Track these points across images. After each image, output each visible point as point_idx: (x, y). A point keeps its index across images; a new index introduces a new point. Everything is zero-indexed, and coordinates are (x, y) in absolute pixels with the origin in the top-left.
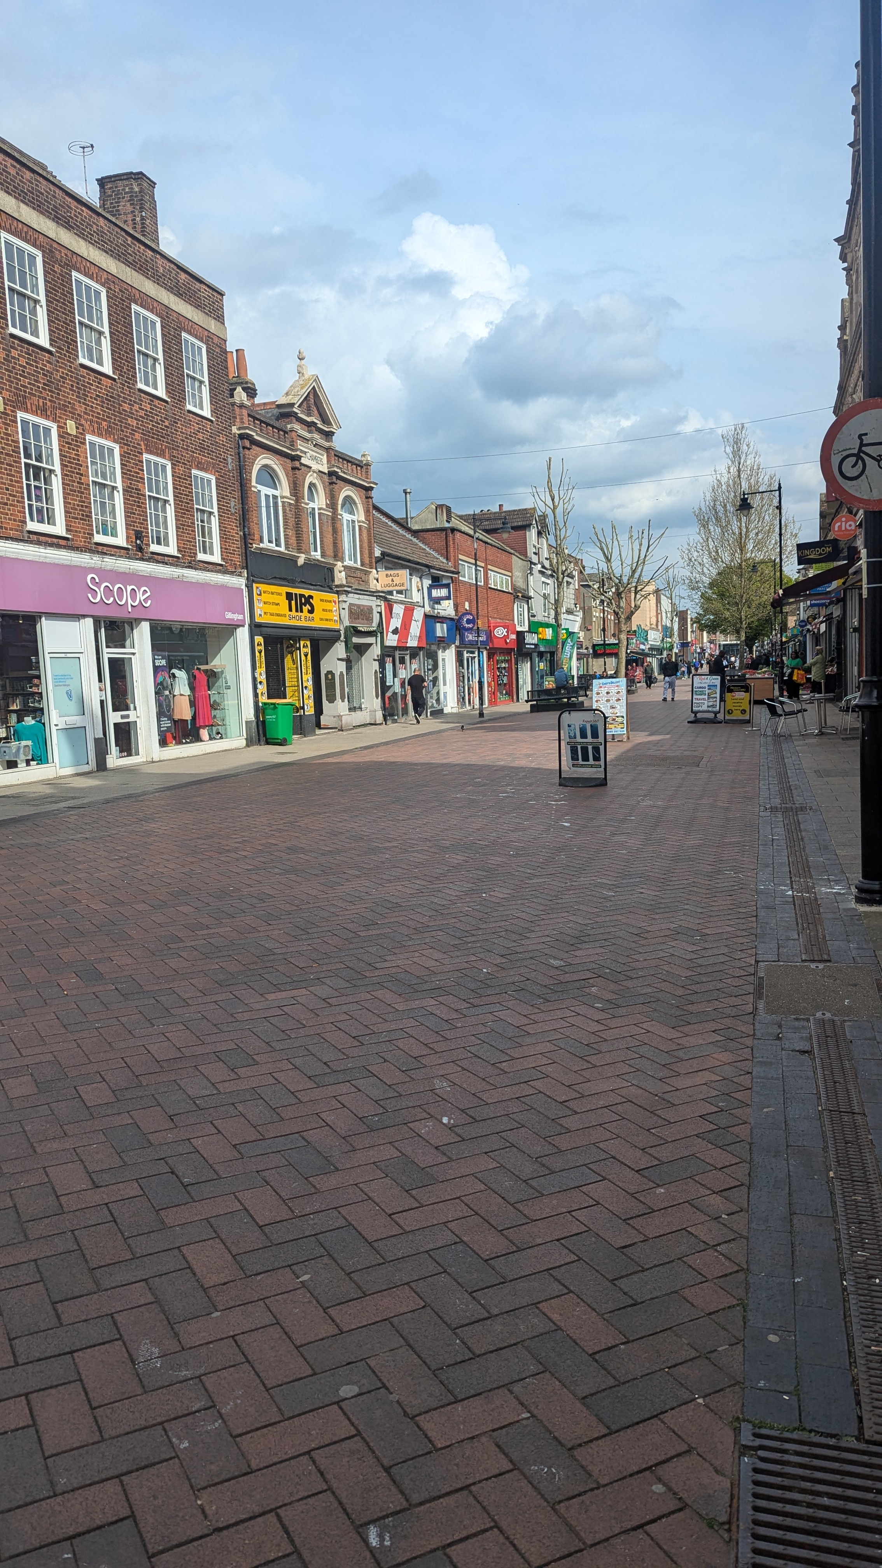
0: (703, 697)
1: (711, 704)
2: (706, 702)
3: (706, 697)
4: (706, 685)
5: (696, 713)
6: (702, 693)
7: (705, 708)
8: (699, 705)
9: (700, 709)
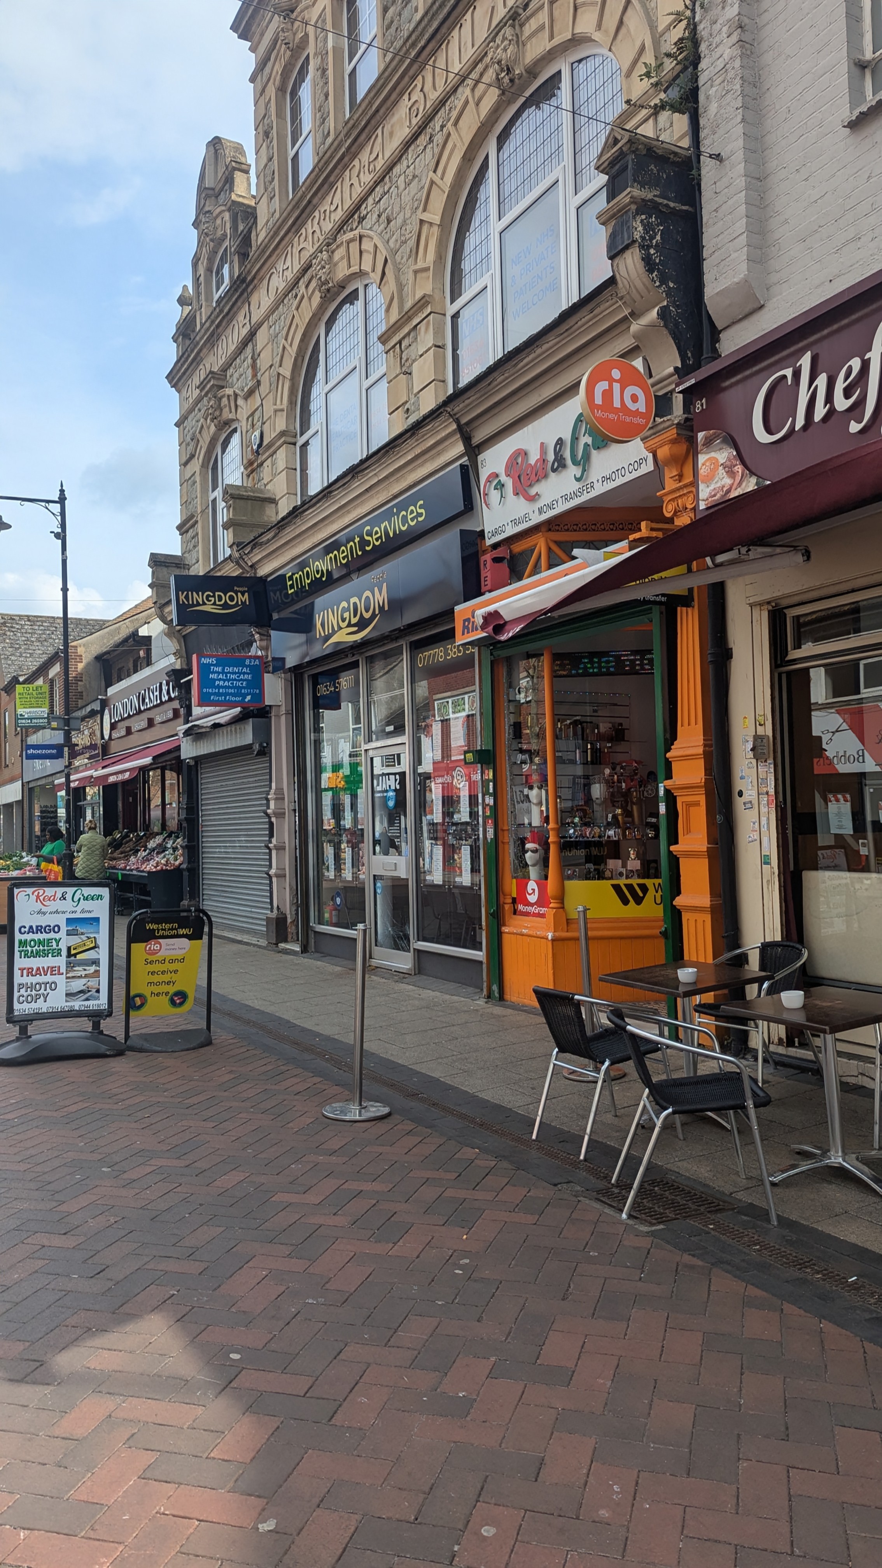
0: (49, 961)
1: (78, 985)
2: (61, 980)
3: (61, 961)
4: (61, 920)
5: (23, 1023)
6: (45, 949)
7: (56, 1001)
8: (37, 992)
9: (42, 1006)
